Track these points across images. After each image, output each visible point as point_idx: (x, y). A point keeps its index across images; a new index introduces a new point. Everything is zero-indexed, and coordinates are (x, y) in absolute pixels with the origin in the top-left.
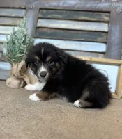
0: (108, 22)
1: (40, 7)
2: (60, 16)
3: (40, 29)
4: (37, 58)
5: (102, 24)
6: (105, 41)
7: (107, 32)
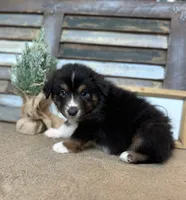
0: (167, 34)
1: (65, 11)
2: (96, 26)
3: (66, 46)
5: (159, 37)
6: (164, 63)
7: (166, 50)
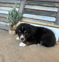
0: (58, 7)
4: (20, 31)
7: (57, 12)
